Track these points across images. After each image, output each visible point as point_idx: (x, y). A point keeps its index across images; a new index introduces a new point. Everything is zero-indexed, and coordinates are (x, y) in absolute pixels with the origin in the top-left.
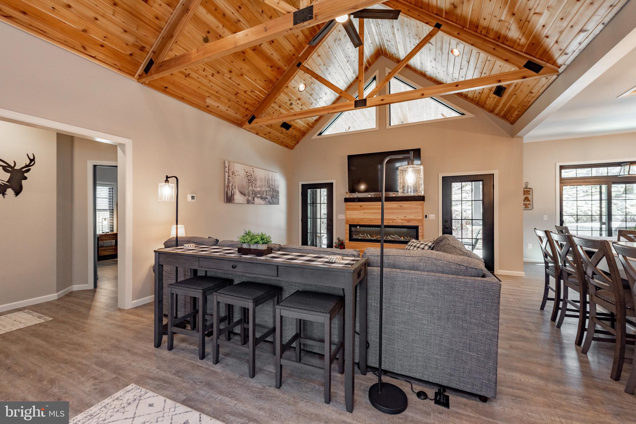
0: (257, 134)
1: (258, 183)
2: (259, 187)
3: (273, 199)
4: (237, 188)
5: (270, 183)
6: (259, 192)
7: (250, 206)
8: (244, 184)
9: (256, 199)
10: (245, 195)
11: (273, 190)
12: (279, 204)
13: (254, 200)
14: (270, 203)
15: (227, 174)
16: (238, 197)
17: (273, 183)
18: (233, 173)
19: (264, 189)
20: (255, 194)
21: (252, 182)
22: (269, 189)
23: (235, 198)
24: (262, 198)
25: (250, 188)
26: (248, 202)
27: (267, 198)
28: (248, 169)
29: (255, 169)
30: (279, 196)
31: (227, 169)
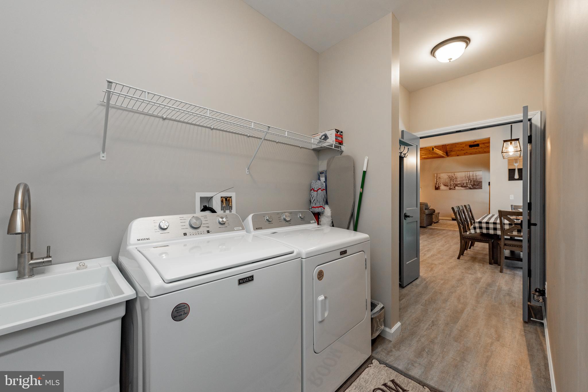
0: (458, 156)
1: (458, 180)
2: (459, 181)
3: (474, 186)
4: (442, 184)
5: (471, 178)
6: (459, 184)
7: (451, 191)
8: (447, 181)
9: (456, 188)
10: (447, 186)
11: (474, 181)
12: (482, 189)
13: (455, 187)
14: (471, 189)
15: (436, 179)
16: (442, 187)
17: (475, 178)
18: (439, 178)
19: (464, 182)
20: (456, 185)
21: (453, 180)
22: (470, 181)
23: (441, 188)
24: (462, 186)
25: (452, 183)
26: (450, 189)
27: (468, 186)
28: (450, 174)
29: (455, 173)
30: (482, 184)
31: (436, 177)
